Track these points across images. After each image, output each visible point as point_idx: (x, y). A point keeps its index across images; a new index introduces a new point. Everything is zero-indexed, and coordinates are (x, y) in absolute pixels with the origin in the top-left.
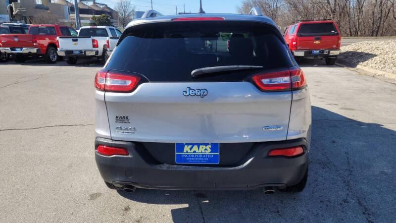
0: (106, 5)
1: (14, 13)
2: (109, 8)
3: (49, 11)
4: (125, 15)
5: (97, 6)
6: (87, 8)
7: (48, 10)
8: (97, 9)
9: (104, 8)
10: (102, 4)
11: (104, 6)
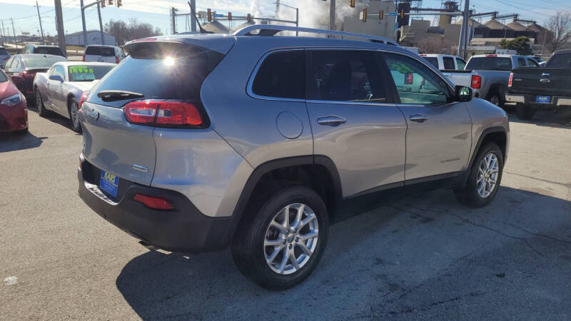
0: (535, 22)
1: (400, 40)
2: (539, 27)
3: (443, 36)
4: (559, 36)
5: (518, 24)
6: (501, 28)
7: (442, 33)
8: (517, 29)
9: (529, 27)
10: (528, 22)
11: (530, 24)
